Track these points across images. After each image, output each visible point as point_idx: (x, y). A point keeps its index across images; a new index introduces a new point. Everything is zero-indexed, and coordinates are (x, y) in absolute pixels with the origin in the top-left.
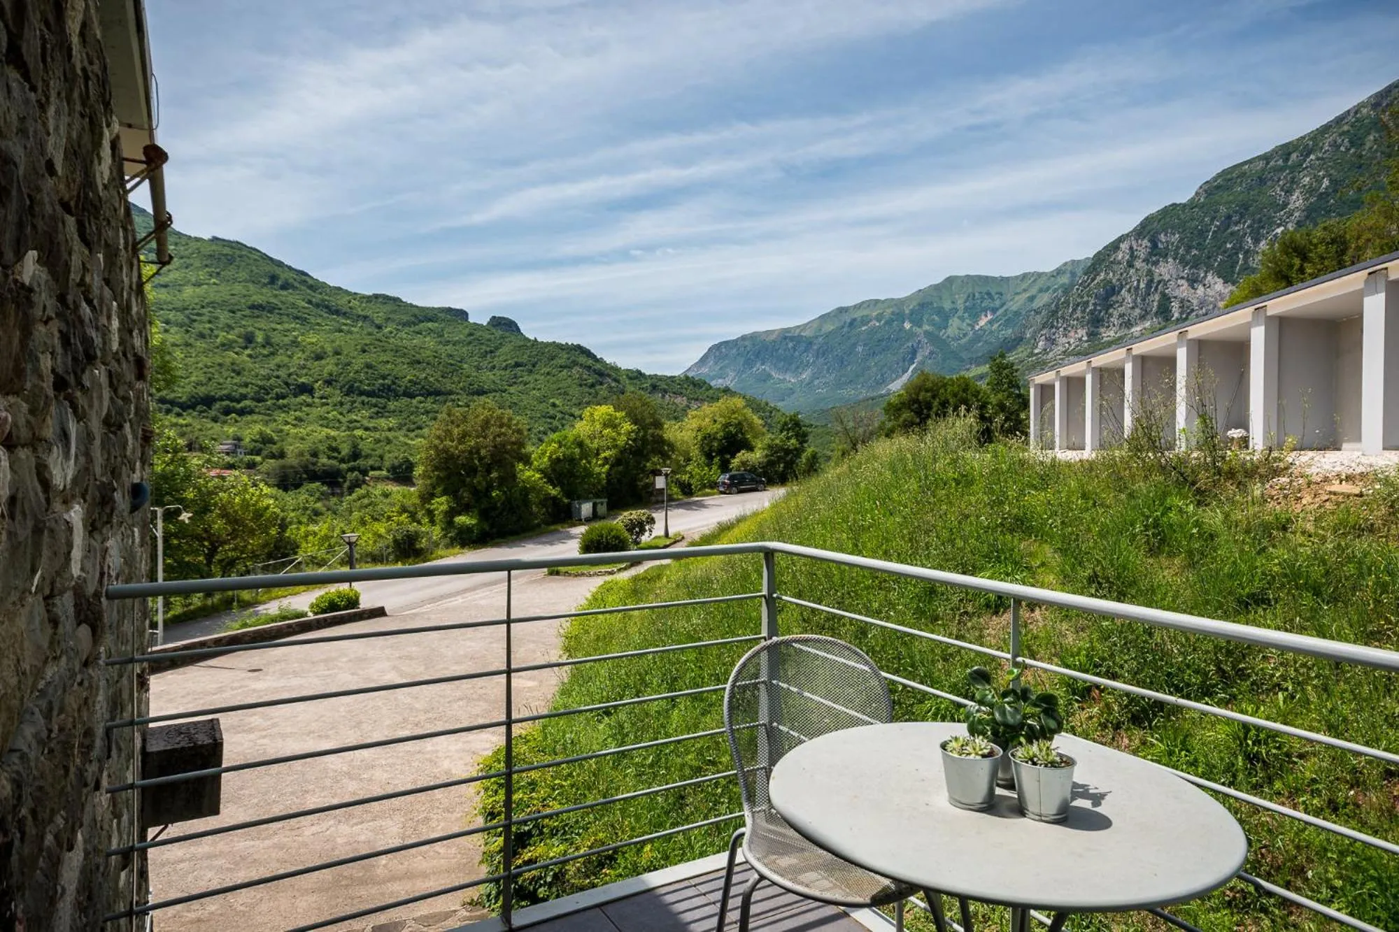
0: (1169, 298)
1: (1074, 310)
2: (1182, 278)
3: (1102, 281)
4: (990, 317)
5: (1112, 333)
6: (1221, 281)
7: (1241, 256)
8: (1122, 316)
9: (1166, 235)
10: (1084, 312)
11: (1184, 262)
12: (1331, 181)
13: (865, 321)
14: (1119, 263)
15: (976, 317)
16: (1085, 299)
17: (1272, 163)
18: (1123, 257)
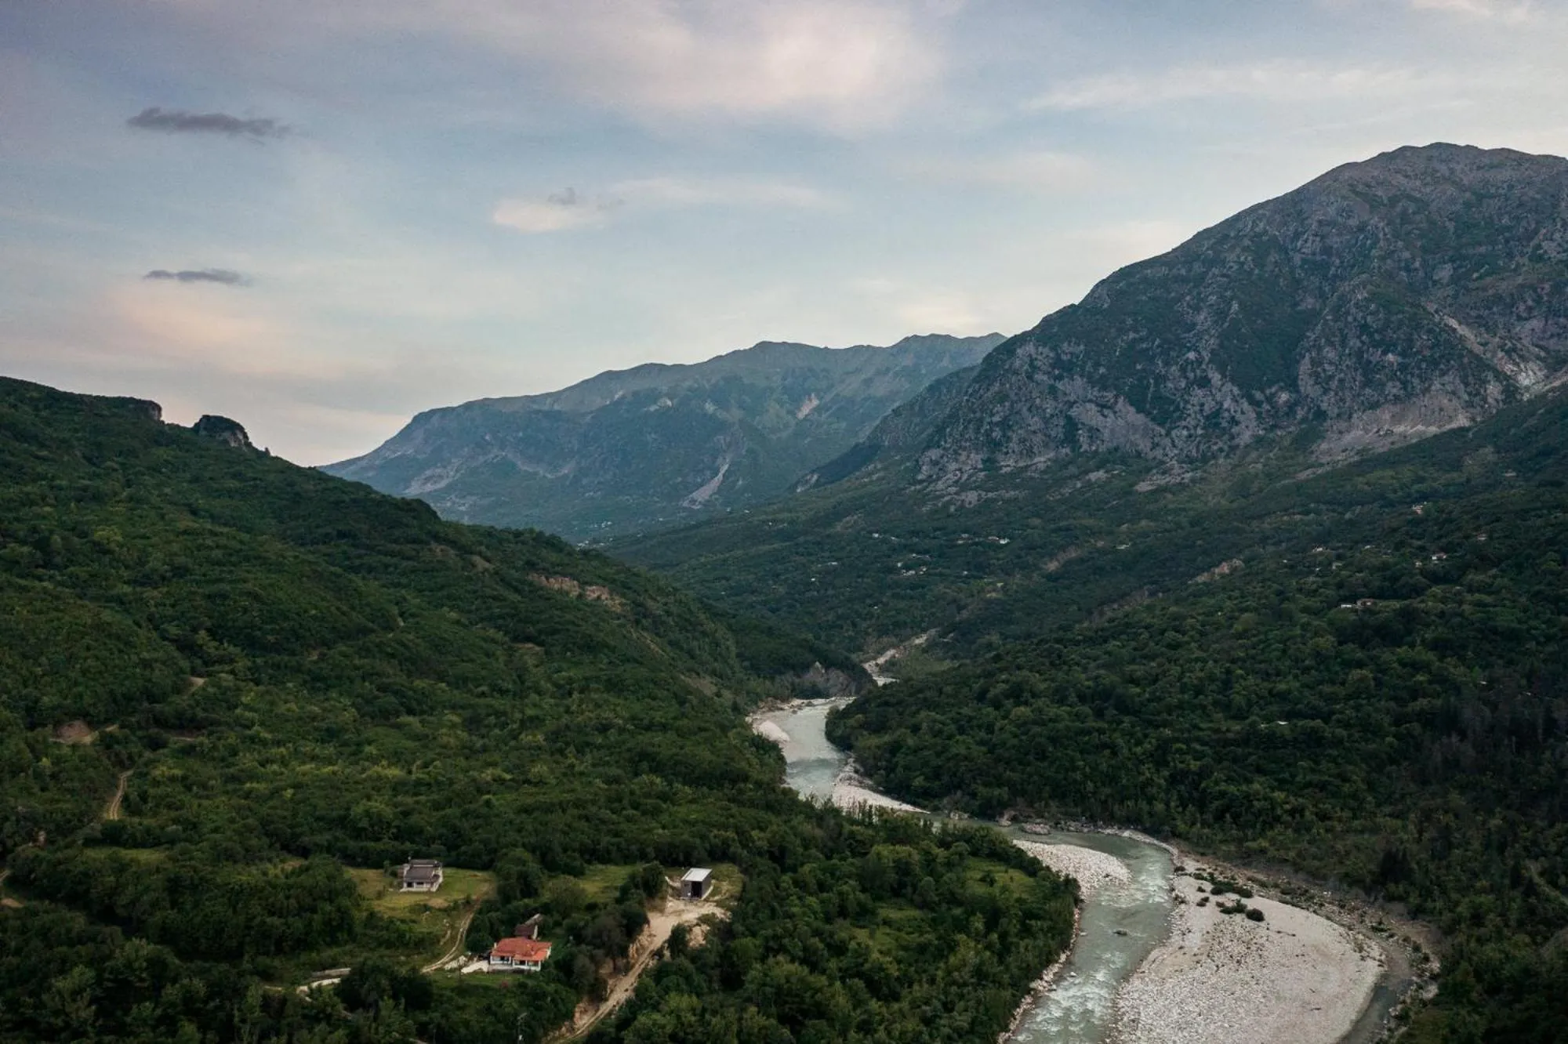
0: (1076, 424)
1: (966, 428)
2: (1090, 401)
3: (997, 393)
4: (815, 402)
5: (1011, 462)
6: (1132, 409)
7: (1152, 381)
8: (1022, 441)
9: (1069, 345)
10: (977, 430)
11: (1091, 382)
12: (1240, 304)
13: (653, 396)
14: (1016, 373)
15: (797, 401)
16: (978, 415)
17: (1175, 271)
18: (1022, 366)
